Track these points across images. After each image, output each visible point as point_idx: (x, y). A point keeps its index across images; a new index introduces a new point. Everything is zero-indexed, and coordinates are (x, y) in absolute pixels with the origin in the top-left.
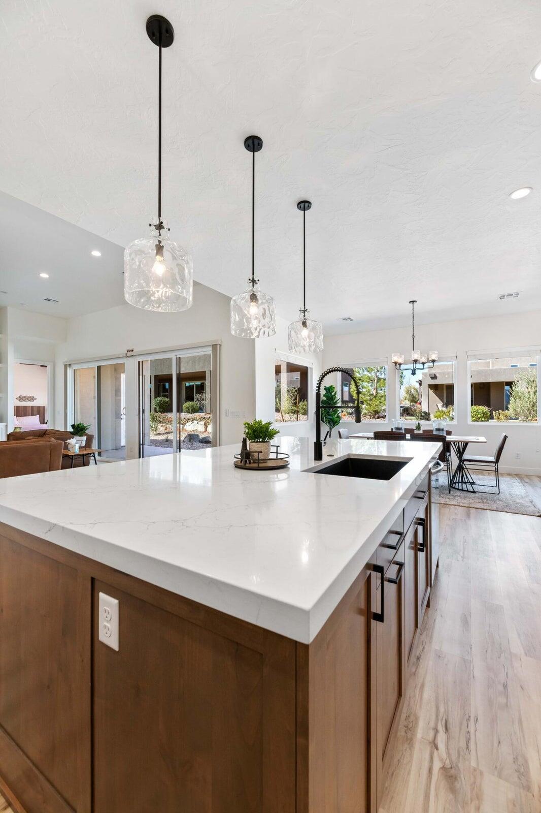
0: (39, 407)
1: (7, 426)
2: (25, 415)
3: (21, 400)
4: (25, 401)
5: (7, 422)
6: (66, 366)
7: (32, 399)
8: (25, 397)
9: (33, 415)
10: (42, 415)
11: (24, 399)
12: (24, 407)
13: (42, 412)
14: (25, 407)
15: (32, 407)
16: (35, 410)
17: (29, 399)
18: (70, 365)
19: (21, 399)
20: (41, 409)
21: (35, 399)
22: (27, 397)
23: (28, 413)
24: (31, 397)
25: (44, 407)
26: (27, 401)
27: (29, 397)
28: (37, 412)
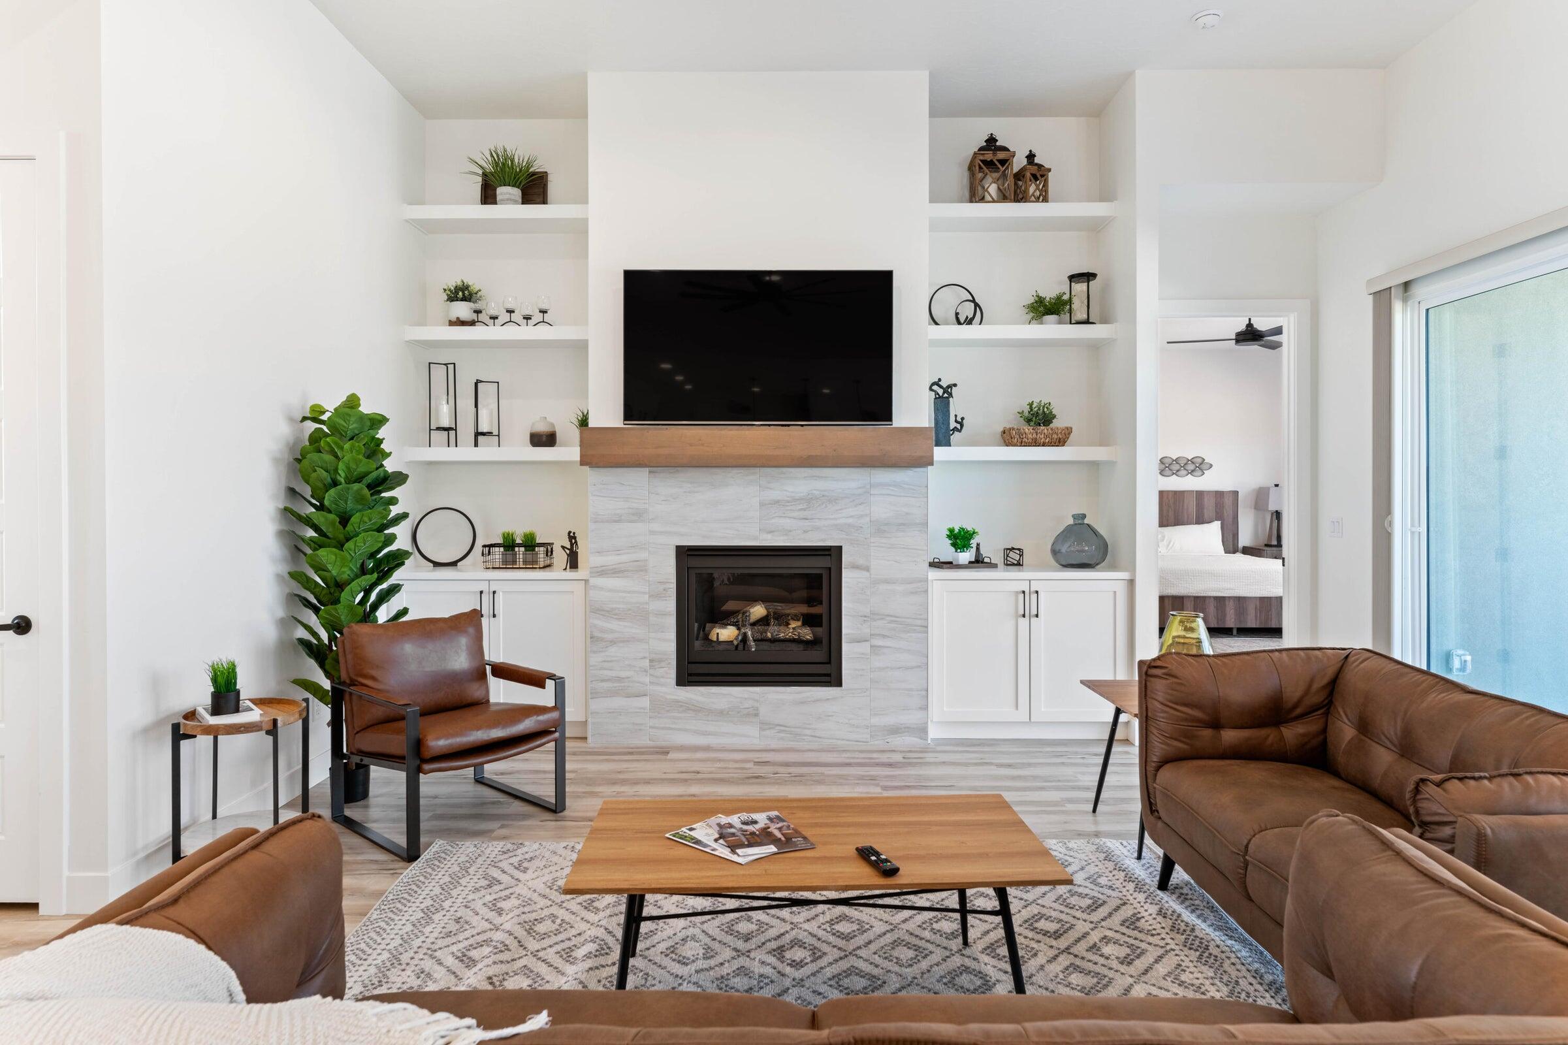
0: (1219, 495)
1: (1131, 583)
2: (1178, 522)
3: (1167, 472)
4: (1176, 473)
5: (1132, 568)
6: (1382, 301)
7: (1198, 466)
8: (1177, 460)
9: (1200, 520)
10: (1229, 520)
11: (1175, 467)
12: (1175, 493)
13: (1228, 512)
14: (1179, 496)
15: (1200, 494)
16: (1209, 506)
17: (1191, 467)
18: (1407, 285)
19: (1168, 467)
20: (1228, 501)
21: (1209, 466)
22: (1182, 462)
23: (1186, 516)
24: (1194, 460)
25: (1236, 493)
26: (1184, 472)
27: (1189, 460)
28: (1216, 511)
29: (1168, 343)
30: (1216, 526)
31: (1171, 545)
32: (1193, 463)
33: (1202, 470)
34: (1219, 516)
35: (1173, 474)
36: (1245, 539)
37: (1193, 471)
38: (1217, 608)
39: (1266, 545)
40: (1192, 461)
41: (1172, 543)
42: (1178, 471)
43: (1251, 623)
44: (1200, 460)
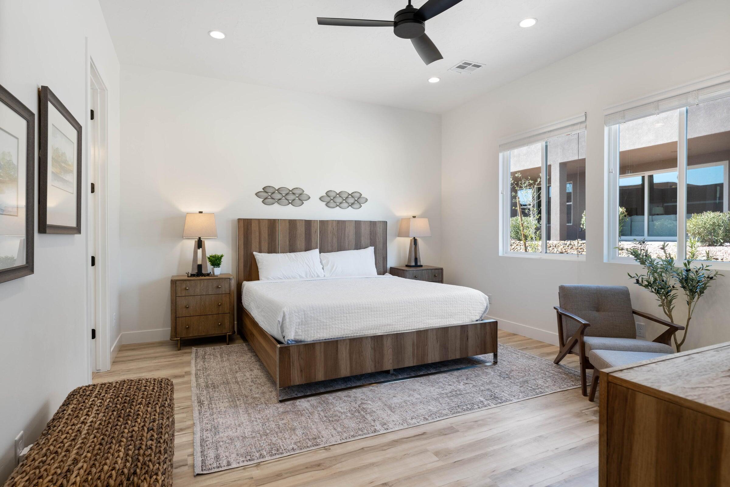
0: (373, 224)
2: (340, 248)
3: (332, 204)
4: (339, 205)
7: (357, 200)
8: (339, 194)
9: (358, 247)
10: (380, 246)
12: (338, 222)
13: (379, 239)
14: (341, 224)
15: (358, 223)
16: (365, 234)
17: (351, 200)
19: (332, 200)
20: (379, 230)
21: (365, 200)
22: (345, 196)
23: (347, 242)
24: (354, 195)
25: (385, 223)
26: (346, 205)
27: (349, 195)
28: (371, 239)
29: (322, 22)
30: (371, 249)
31: (334, 269)
32: (352, 197)
33: (360, 204)
34: (372, 243)
35: (337, 206)
36: (391, 263)
37: (353, 204)
38: (374, 349)
39: (407, 266)
40: (352, 195)
41: (335, 268)
42: (341, 203)
43: (409, 362)
44: (358, 195)
